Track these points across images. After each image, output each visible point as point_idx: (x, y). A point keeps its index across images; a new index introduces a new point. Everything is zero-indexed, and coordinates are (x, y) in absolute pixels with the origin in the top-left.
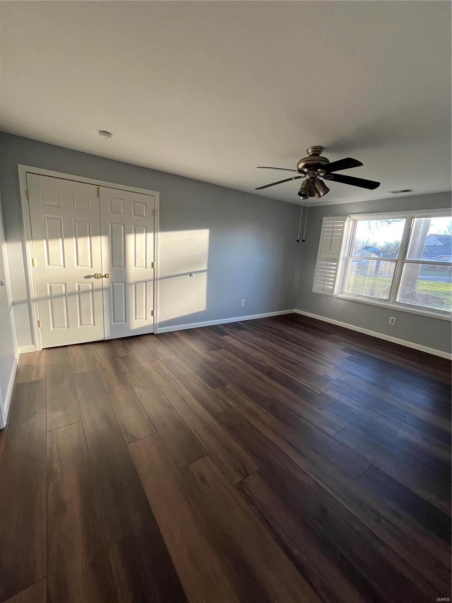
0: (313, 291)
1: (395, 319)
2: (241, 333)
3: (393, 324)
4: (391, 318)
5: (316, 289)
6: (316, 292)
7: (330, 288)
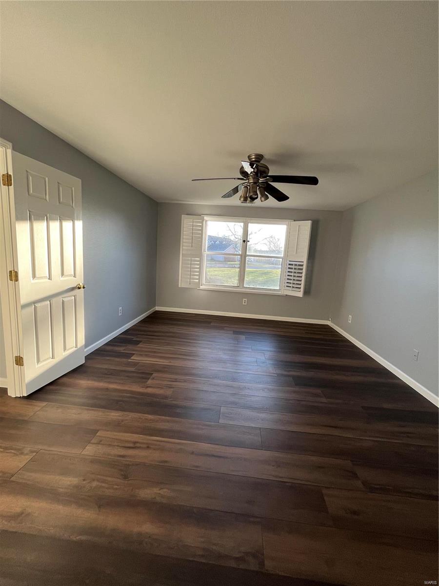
0: (180, 286)
1: (246, 300)
2: (139, 347)
3: (246, 304)
4: (244, 300)
5: (181, 284)
6: (182, 286)
7: (196, 282)
